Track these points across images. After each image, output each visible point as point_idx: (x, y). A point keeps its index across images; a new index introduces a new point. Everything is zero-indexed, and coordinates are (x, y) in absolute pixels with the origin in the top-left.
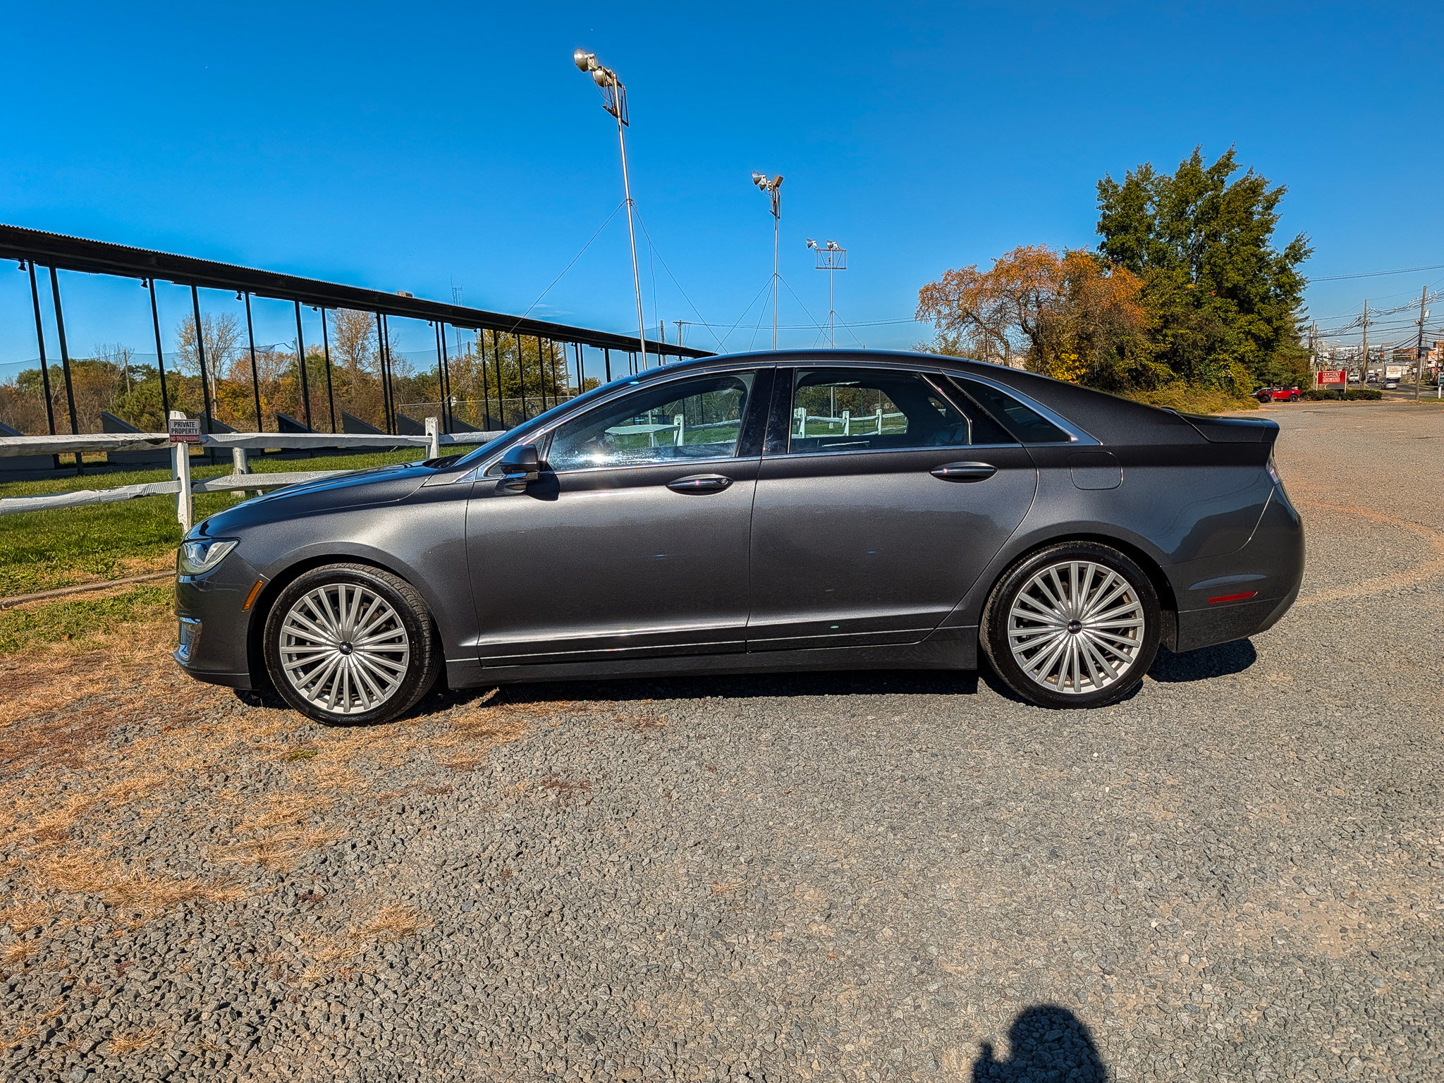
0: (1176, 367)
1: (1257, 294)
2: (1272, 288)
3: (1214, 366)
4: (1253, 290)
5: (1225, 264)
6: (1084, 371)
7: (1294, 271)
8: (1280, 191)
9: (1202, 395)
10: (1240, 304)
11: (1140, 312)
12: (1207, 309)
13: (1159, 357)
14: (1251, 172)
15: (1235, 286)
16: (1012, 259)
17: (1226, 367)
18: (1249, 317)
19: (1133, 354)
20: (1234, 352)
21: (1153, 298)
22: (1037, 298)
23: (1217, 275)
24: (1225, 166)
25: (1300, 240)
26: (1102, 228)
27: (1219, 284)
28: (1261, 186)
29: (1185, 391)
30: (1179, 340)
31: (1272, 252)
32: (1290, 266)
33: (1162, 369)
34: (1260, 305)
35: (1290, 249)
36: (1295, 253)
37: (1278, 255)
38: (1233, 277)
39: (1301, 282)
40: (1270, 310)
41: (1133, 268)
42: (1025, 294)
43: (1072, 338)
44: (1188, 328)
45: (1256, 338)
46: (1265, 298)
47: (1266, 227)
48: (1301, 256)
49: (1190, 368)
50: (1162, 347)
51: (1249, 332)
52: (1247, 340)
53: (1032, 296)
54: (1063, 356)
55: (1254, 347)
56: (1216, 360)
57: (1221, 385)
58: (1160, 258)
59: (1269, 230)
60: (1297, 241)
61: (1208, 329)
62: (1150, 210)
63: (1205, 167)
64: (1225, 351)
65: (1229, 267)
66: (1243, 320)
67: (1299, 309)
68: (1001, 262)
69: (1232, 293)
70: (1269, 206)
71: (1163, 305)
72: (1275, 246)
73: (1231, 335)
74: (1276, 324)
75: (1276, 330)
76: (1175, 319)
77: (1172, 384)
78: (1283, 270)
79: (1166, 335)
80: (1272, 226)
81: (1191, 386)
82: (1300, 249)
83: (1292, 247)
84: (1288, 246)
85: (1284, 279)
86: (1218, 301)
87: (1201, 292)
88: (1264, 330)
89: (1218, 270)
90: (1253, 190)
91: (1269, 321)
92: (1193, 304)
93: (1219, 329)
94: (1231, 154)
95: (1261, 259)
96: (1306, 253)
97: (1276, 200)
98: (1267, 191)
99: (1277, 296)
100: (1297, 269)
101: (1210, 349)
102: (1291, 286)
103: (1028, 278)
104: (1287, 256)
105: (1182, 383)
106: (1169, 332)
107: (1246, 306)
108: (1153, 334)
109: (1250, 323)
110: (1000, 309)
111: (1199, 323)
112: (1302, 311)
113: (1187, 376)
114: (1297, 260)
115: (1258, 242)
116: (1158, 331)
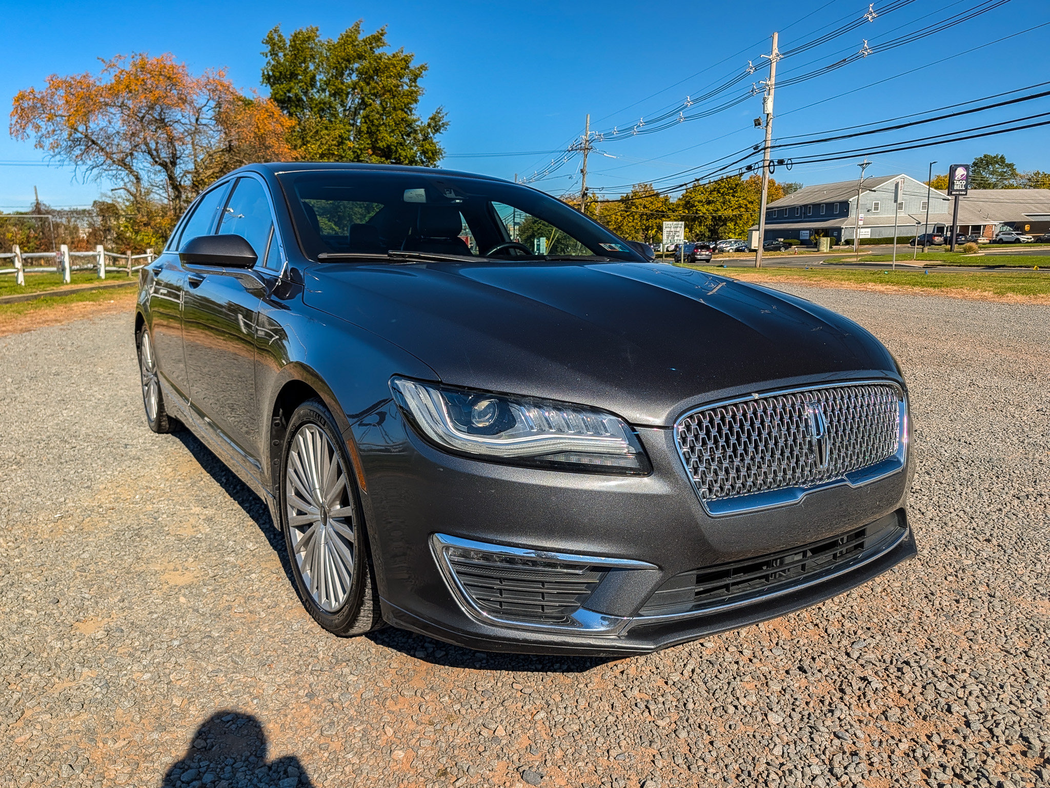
1: (406, 156)
2: (419, 155)
4: (403, 153)
5: (379, 125)
7: (435, 141)
8: (422, 67)
15: (388, 147)
23: (373, 135)
24: (377, 39)
25: (439, 113)
26: (268, 78)
27: (375, 144)
31: (419, 119)
32: (431, 135)
35: (431, 119)
36: (436, 125)
37: (422, 123)
38: (386, 138)
39: (441, 151)
47: (413, 96)
48: (440, 127)
59: (416, 101)
60: (437, 113)
65: (382, 128)
69: (386, 153)
70: (414, 80)
72: (421, 115)
78: (426, 138)
80: (419, 98)
82: (440, 121)
83: (432, 119)
84: (431, 116)
85: (427, 146)
86: (375, 160)
87: (360, 149)
95: (410, 124)
96: (444, 125)
97: (420, 74)
98: (413, 65)
100: (439, 140)
102: (432, 153)
104: (429, 125)
114: (437, 131)
115: (407, 109)
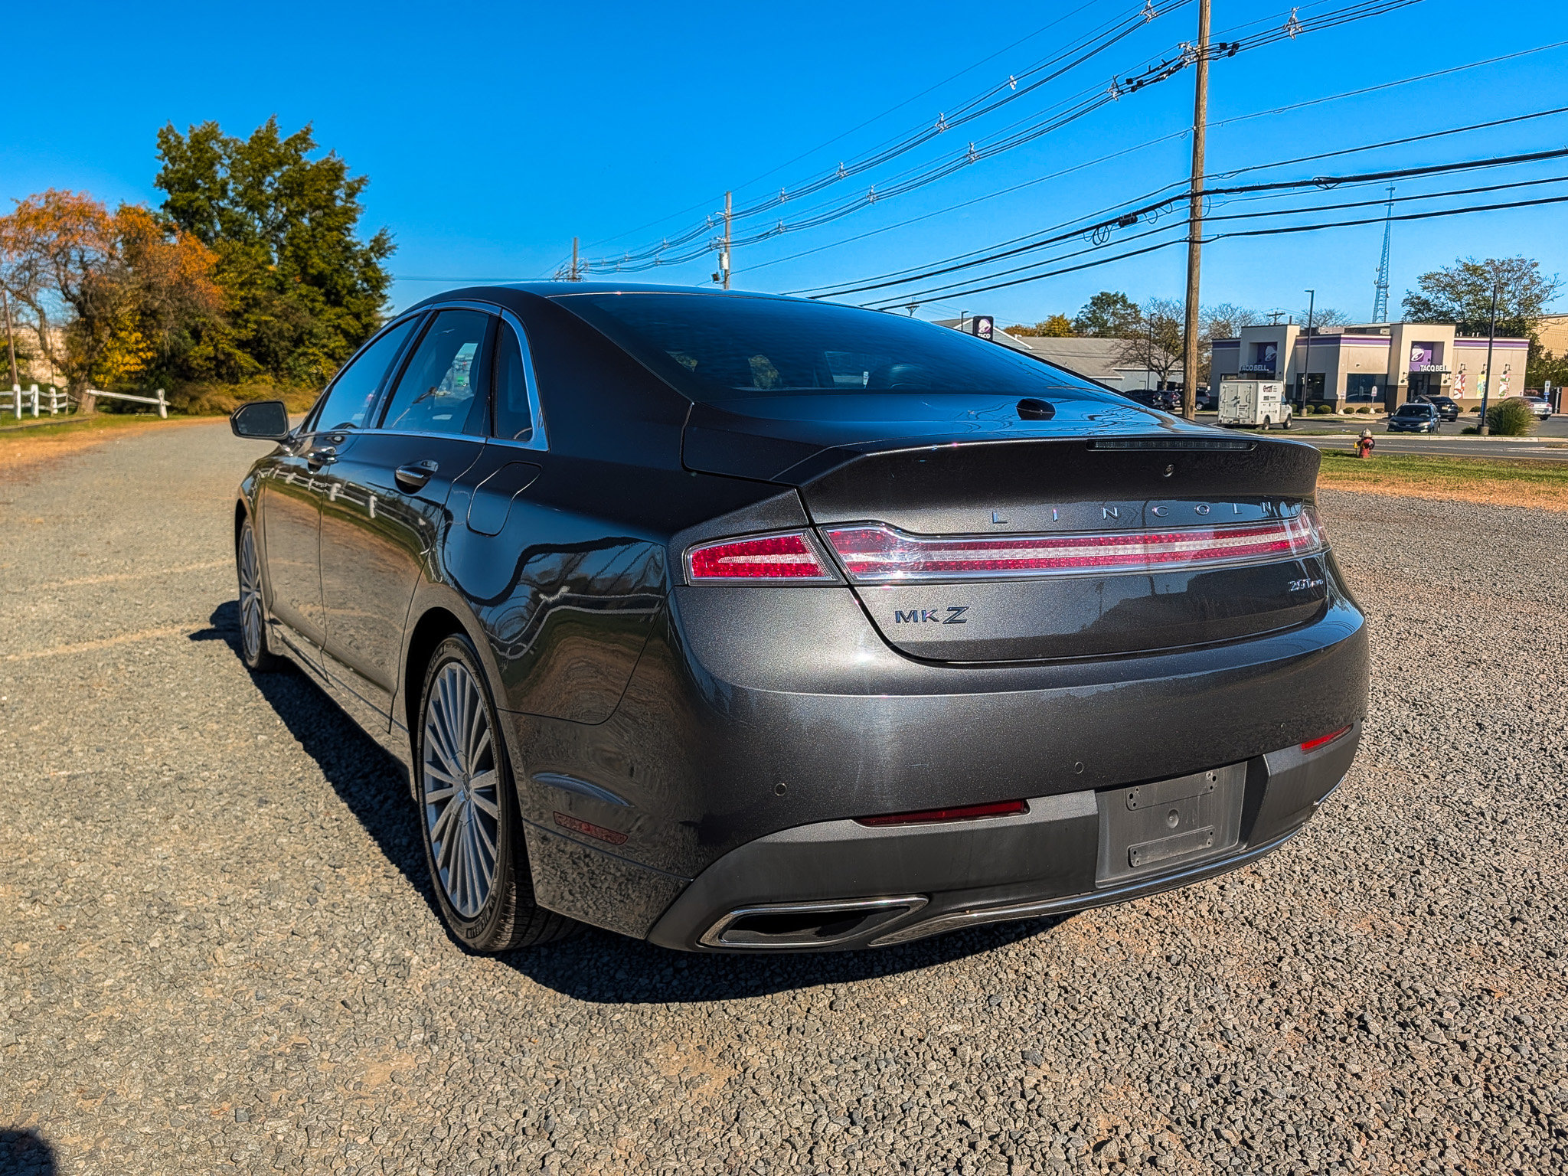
0: (261, 358)
1: (345, 285)
2: (360, 282)
3: (303, 361)
4: (340, 282)
5: (310, 248)
6: (150, 354)
7: (379, 266)
8: (361, 181)
9: (292, 392)
10: (327, 294)
11: (217, 290)
12: (291, 296)
13: (242, 345)
14: (332, 154)
15: (321, 273)
16: (42, 204)
17: (315, 362)
18: (338, 310)
19: (212, 339)
20: (324, 346)
21: (231, 275)
22: (82, 258)
23: (300, 259)
24: (301, 141)
27: (304, 270)
28: (341, 169)
29: (274, 387)
30: (264, 328)
31: (359, 243)
32: (375, 260)
33: (244, 359)
34: (348, 298)
35: (375, 241)
36: (380, 247)
37: (363, 247)
38: (317, 264)
39: (386, 279)
40: (358, 305)
41: (203, 237)
42: (63, 250)
43: (133, 312)
44: (272, 315)
45: (346, 334)
46: (352, 291)
47: (349, 214)
48: (386, 251)
49: (277, 361)
50: (246, 334)
51: (337, 327)
52: (336, 335)
53: (74, 255)
54: (123, 334)
55: (344, 343)
56: (305, 354)
57: (312, 382)
58: (235, 229)
59: (354, 220)
60: (381, 235)
61: (294, 318)
62: (222, 173)
63: (281, 139)
64: (315, 345)
65: (313, 252)
66: (331, 313)
67: (385, 307)
68: (26, 204)
69: (319, 280)
70: (351, 195)
71: (242, 285)
72: (360, 236)
73: (320, 327)
74: (365, 320)
75: (366, 327)
76: (256, 302)
77: (257, 377)
78: (368, 263)
79: (247, 321)
80: (356, 216)
81: (280, 382)
82: (382, 245)
83: (376, 240)
84: (373, 238)
85: (370, 274)
86: (304, 289)
87: (284, 275)
88: (352, 325)
89: (301, 253)
90: (335, 173)
91: (357, 316)
92: (275, 289)
93: (306, 319)
94: (308, 131)
95: (347, 248)
96: (390, 248)
97: (358, 189)
98: (348, 177)
99: (365, 290)
100: (382, 263)
101: (298, 342)
102: (377, 282)
103: (65, 231)
104: (372, 248)
105: (269, 377)
106: (253, 318)
107: (334, 298)
108: (235, 316)
109: (339, 317)
110: (29, 266)
111: (284, 311)
112: (389, 309)
113: (275, 369)
114: (382, 255)
115: (342, 229)
116: (237, 314)
